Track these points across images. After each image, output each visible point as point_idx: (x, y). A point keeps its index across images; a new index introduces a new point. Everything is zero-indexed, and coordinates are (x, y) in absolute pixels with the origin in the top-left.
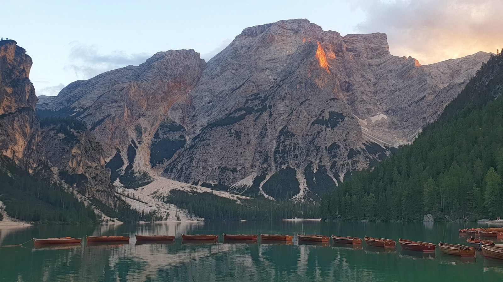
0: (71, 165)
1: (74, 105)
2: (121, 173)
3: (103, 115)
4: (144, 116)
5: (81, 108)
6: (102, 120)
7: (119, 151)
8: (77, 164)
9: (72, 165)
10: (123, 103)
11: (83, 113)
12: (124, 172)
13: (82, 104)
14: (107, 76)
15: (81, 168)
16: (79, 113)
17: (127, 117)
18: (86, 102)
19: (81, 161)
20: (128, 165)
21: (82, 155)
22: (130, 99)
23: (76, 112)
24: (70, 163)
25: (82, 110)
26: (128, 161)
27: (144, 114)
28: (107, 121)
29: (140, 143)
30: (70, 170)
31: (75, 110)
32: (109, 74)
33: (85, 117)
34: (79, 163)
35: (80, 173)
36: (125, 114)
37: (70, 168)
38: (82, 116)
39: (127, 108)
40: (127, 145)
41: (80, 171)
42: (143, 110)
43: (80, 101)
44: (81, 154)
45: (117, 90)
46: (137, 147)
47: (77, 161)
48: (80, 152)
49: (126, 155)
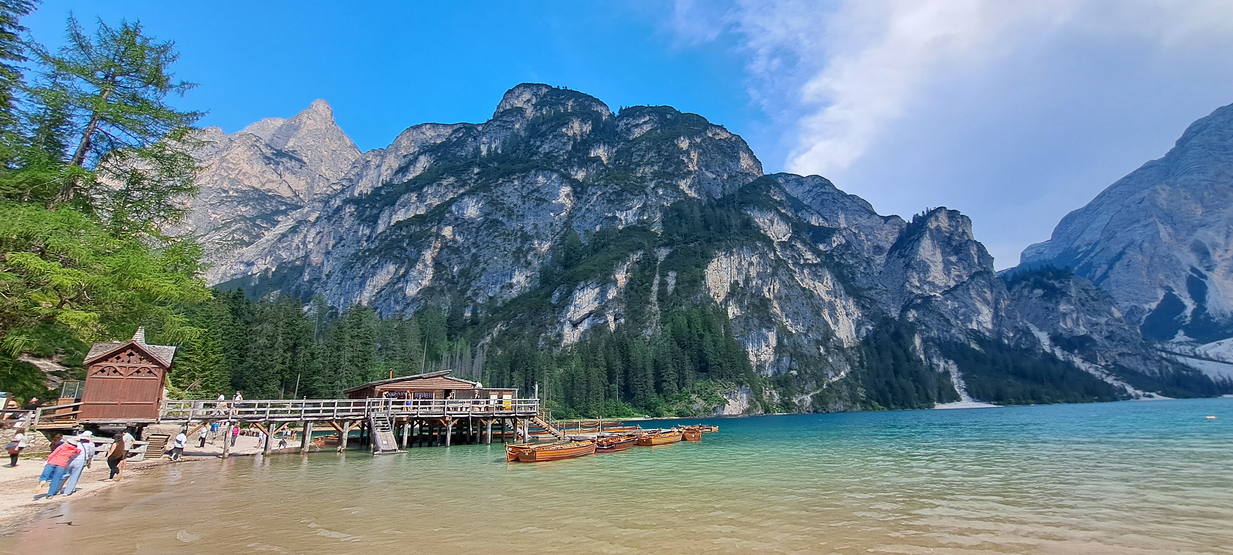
0: (1064, 327)
1: (1076, 244)
2: (1184, 322)
3: (1122, 245)
4: (1204, 226)
5: (1088, 245)
6: (1121, 254)
7: (1170, 289)
8: (1073, 323)
9: (1066, 326)
10: (1151, 220)
11: (1092, 250)
12: (1189, 319)
13: (1087, 239)
14: (1114, 191)
15: (1082, 328)
16: (1087, 253)
17: (1167, 237)
18: (1092, 235)
19: (1078, 318)
20: (1195, 306)
21: (1077, 310)
22: (1163, 210)
23: (1081, 252)
24: (1061, 324)
25: (1090, 247)
26: (1193, 302)
27: (1203, 223)
28: (1130, 253)
29: (1209, 269)
30: (1064, 332)
31: (1080, 250)
32: (1115, 187)
33: (1096, 255)
34: (1076, 322)
35: (1082, 334)
36: (1161, 234)
37: (1065, 329)
38: (1093, 254)
39: (1162, 223)
40: (1184, 278)
41: (1082, 330)
42: (1199, 217)
43: (1083, 236)
44: (1075, 309)
45: (1132, 205)
46: (1205, 277)
47: (1073, 320)
48: (1072, 307)
49: (1186, 293)
